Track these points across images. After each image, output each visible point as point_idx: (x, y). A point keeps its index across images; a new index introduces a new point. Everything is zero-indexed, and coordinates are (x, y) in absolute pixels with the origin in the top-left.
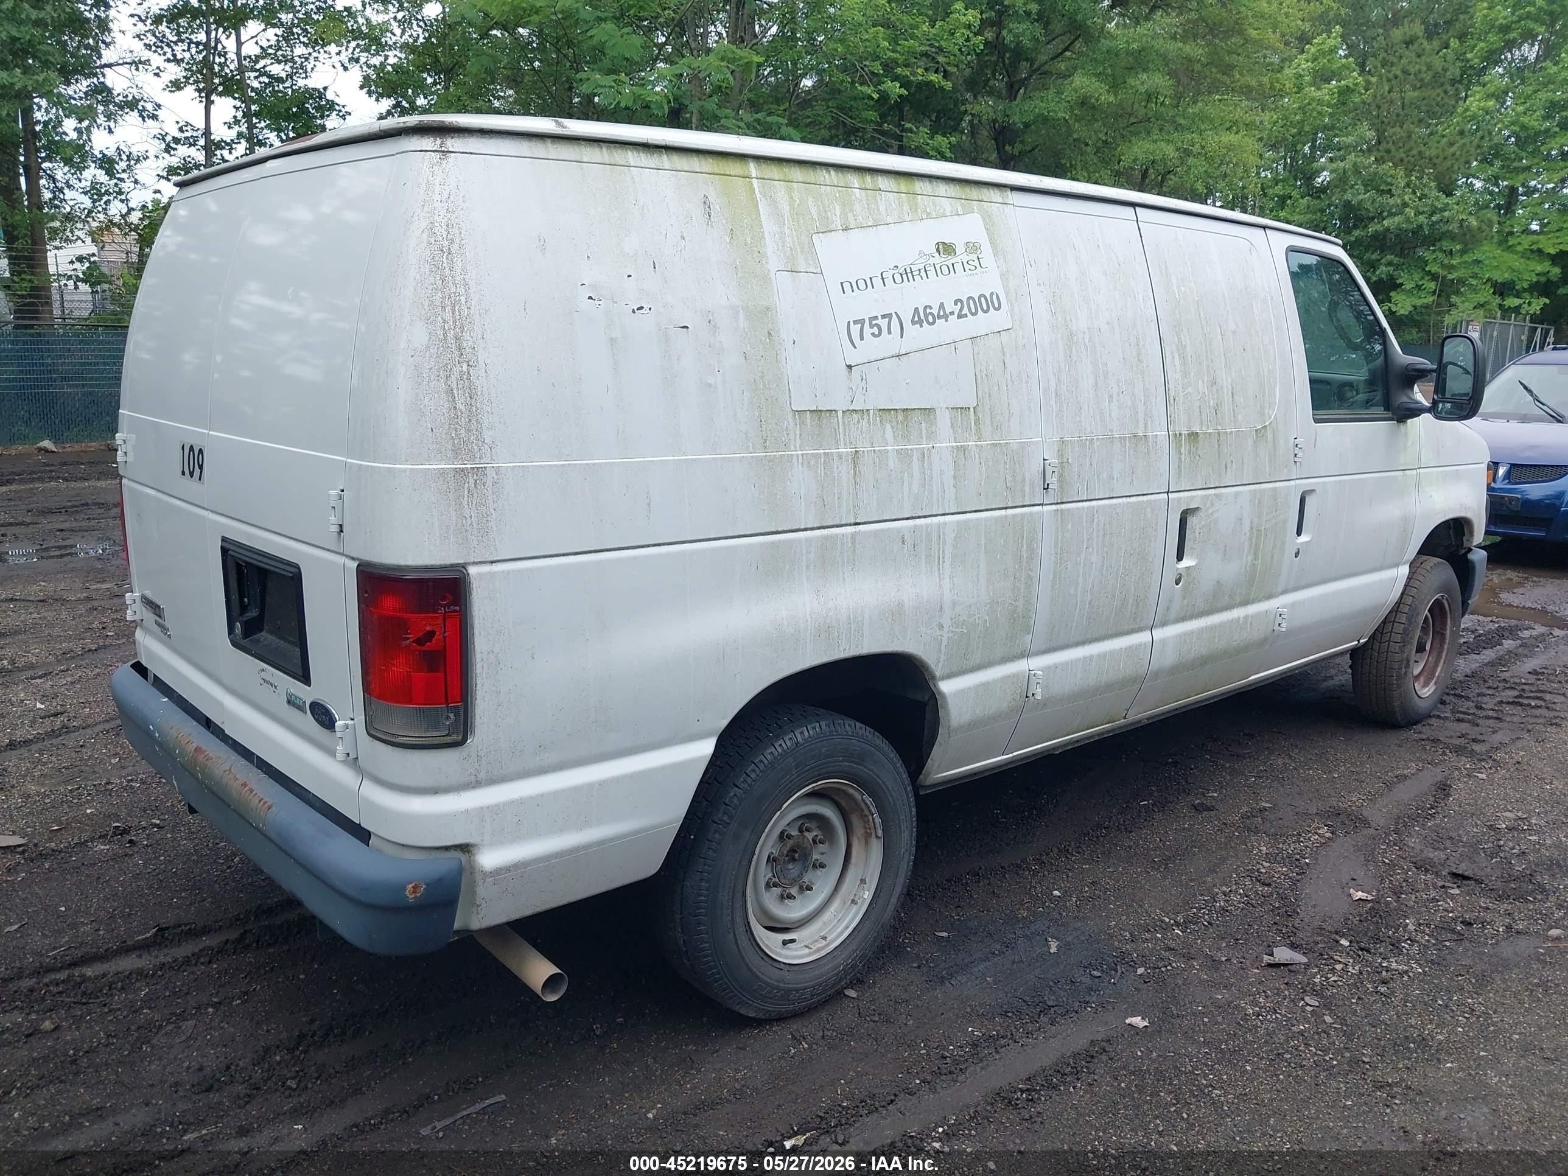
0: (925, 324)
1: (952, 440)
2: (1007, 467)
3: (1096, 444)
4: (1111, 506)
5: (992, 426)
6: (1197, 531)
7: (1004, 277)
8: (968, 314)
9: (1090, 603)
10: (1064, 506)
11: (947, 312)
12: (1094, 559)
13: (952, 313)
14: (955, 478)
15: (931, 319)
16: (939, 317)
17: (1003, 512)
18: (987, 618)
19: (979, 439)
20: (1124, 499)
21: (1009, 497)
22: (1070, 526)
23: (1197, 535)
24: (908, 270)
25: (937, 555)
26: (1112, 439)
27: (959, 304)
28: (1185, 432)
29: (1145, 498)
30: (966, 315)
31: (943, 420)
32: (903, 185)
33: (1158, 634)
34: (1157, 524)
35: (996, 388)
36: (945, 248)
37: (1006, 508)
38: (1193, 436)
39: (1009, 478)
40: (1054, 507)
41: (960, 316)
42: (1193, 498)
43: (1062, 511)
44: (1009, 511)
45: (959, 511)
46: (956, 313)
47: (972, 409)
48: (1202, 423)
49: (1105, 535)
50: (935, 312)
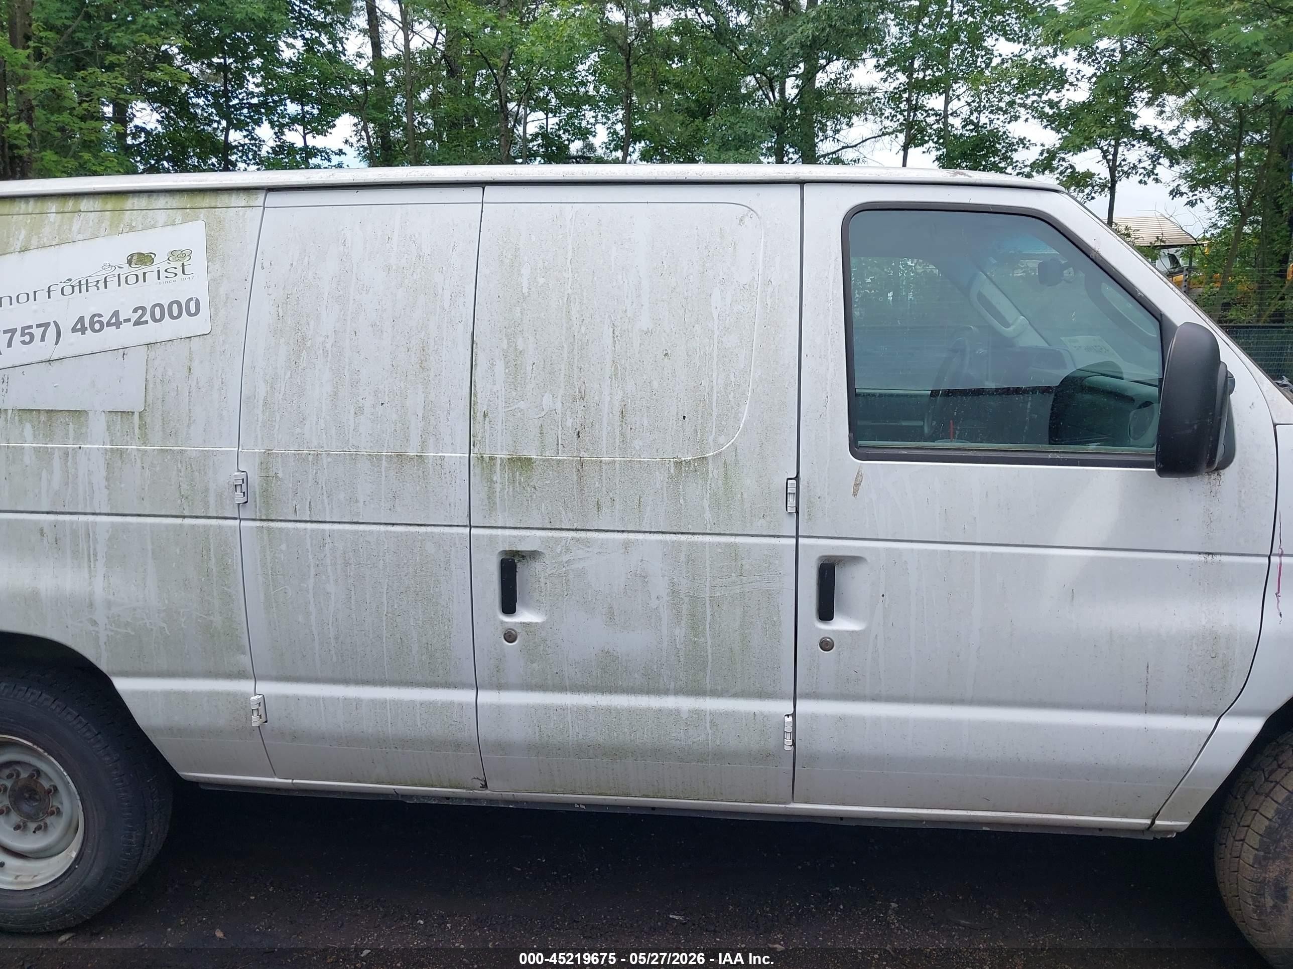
0: (89, 331)
1: (108, 440)
2: (182, 474)
3: (325, 460)
4: (356, 532)
5: (164, 430)
6: (542, 580)
7: (213, 284)
8: (150, 321)
9: (336, 638)
10: (272, 524)
11: (121, 319)
12: (331, 588)
13: (129, 320)
14: (107, 479)
15: (97, 326)
16: (109, 324)
17: (179, 521)
18: (164, 625)
19: (145, 444)
20: (382, 528)
21: (185, 505)
22: (284, 547)
23: (543, 585)
24: (83, 282)
25: (86, 553)
26: (354, 457)
27: (140, 312)
28: (502, 455)
29: (422, 529)
30: (146, 322)
31: (98, 424)
32: (111, 204)
33: (487, 697)
34: (448, 562)
35: (173, 394)
36: (144, 259)
37: (184, 517)
38: (521, 463)
39: (184, 486)
40: (258, 524)
41: (137, 323)
42: (521, 539)
43: (269, 529)
44: (187, 521)
45: (114, 512)
46: (133, 321)
47: (136, 416)
48: (543, 447)
49: (347, 564)
50: (105, 320)
